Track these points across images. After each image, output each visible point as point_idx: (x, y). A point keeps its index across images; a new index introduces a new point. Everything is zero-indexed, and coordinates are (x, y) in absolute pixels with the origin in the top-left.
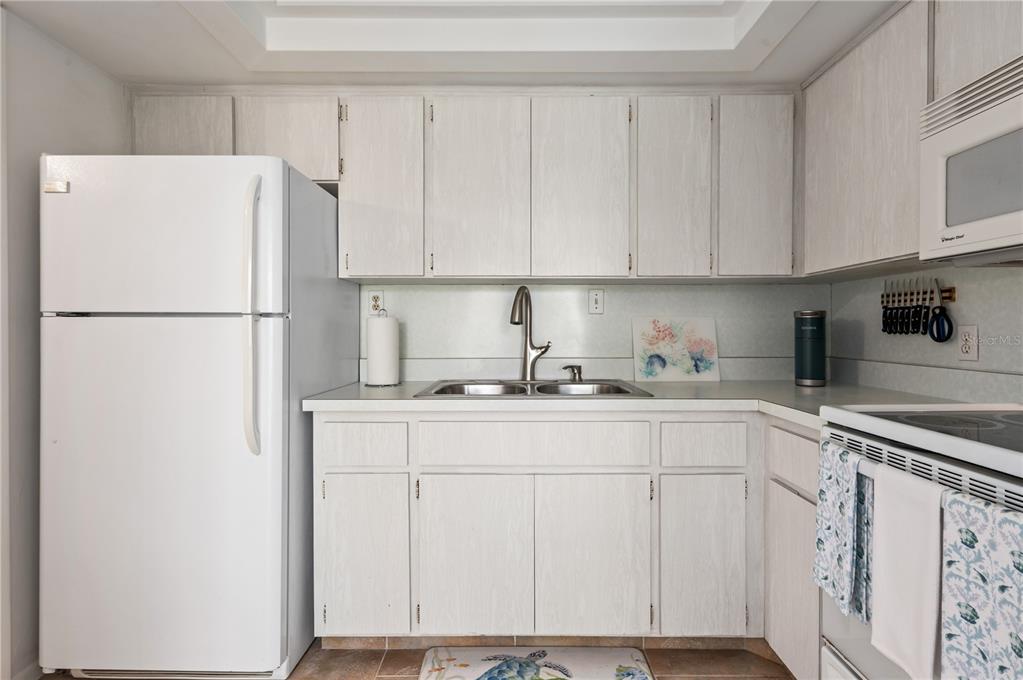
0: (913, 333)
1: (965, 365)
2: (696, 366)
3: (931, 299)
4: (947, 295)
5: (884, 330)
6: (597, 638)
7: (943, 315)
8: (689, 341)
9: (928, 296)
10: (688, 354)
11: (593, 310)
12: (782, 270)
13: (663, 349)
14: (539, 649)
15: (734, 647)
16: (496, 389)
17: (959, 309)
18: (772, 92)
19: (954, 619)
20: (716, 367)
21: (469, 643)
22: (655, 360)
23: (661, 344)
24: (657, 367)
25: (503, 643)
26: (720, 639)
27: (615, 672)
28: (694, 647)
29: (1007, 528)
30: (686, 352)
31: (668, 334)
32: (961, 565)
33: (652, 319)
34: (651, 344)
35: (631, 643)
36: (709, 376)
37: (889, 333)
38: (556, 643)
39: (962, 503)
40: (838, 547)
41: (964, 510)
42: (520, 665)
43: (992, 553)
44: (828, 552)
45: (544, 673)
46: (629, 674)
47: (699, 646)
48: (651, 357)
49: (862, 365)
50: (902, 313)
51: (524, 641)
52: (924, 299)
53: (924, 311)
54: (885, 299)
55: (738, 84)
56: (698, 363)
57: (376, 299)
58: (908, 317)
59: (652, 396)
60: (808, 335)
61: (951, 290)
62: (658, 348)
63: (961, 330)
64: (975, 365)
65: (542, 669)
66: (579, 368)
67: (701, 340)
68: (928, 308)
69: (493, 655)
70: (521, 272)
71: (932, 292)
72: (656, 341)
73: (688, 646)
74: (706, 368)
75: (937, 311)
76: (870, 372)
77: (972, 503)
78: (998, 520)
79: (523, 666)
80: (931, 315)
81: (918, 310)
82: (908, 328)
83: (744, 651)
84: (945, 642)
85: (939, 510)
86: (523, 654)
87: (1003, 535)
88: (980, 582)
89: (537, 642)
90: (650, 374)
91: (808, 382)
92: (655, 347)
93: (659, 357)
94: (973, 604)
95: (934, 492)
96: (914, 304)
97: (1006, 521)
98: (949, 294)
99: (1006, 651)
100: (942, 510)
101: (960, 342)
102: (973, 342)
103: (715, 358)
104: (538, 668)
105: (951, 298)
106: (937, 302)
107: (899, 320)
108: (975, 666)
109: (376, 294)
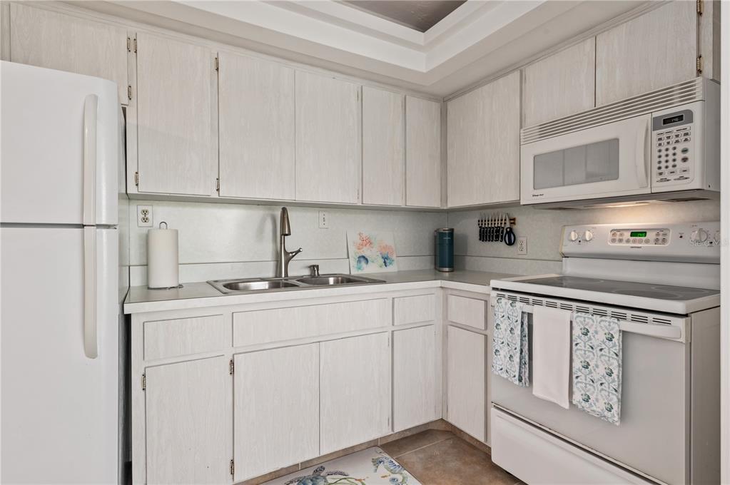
0: (496, 241)
1: (520, 257)
2: (385, 262)
3: (505, 223)
4: (512, 221)
5: (480, 240)
6: (352, 448)
7: (510, 232)
8: (380, 246)
9: (503, 222)
10: (380, 256)
11: (321, 226)
12: (436, 204)
13: (366, 253)
14: (320, 465)
15: (425, 429)
16: (265, 285)
17: (518, 229)
18: (430, 99)
19: (579, 369)
20: (395, 263)
21: (267, 479)
22: (362, 259)
23: (365, 248)
24: (363, 263)
25: (291, 470)
26: (418, 426)
27: (372, 463)
28: (406, 436)
29: (602, 324)
30: (378, 254)
31: (367, 242)
32: (582, 344)
33: (358, 232)
34: (359, 249)
35: (373, 444)
36: (392, 269)
37: (483, 241)
38: (329, 458)
39: (581, 317)
40: (509, 351)
41: (582, 319)
42: (312, 480)
43: (596, 336)
44: (502, 356)
45: (330, 479)
46: (380, 462)
47: (409, 434)
48: (359, 257)
49: (468, 259)
50: (490, 231)
51: (305, 465)
52: (501, 224)
53: (501, 230)
54: (480, 223)
55: (417, 91)
56: (386, 260)
57: (145, 212)
58: (493, 232)
59: (385, 282)
60: (447, 242)
61: (514, 219)
62: (363, 251)
63: (519, 239)
64: (525, 257)
65: (328, 477)
66: (317, 266)
67: (387, 246)
68: (503, 228)
69: (290, 479)
70: (287, 197)
71: (505, 220)
72: (361, 247)
73: (403, 436)
74: (390, 264)
75: (508, 230)
76: (471, 262)
77: (586, 316)
78: (599, 321)
79: (314, 479)
80: (505, 232)
81: (498, 229)
82: (493, 239)
83: (430, 430)
84: (575, 380)
85: (569, 323)
86: (309, 472)
87: (601, 327)
88: (590, 349)
89: (315, 462)
90: (359, 269)
91: (447, 269)
92: (361, 251)
93: (364, 257)
94: (587, 360)
95: (567, 315)
96: (496, 225)
97: (602, 321)
98: (513, 221)
99: (603, 376)
100: (571, 322)
101: (519, 246)
102: (524, 245)
103: (394, 257)
104: (324, 477)
105: (514, 223)
106: (508, 225)
107: (489, 234)
108: (589, 387)
109: (145, 208)
